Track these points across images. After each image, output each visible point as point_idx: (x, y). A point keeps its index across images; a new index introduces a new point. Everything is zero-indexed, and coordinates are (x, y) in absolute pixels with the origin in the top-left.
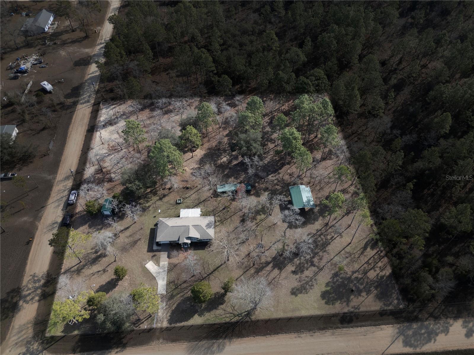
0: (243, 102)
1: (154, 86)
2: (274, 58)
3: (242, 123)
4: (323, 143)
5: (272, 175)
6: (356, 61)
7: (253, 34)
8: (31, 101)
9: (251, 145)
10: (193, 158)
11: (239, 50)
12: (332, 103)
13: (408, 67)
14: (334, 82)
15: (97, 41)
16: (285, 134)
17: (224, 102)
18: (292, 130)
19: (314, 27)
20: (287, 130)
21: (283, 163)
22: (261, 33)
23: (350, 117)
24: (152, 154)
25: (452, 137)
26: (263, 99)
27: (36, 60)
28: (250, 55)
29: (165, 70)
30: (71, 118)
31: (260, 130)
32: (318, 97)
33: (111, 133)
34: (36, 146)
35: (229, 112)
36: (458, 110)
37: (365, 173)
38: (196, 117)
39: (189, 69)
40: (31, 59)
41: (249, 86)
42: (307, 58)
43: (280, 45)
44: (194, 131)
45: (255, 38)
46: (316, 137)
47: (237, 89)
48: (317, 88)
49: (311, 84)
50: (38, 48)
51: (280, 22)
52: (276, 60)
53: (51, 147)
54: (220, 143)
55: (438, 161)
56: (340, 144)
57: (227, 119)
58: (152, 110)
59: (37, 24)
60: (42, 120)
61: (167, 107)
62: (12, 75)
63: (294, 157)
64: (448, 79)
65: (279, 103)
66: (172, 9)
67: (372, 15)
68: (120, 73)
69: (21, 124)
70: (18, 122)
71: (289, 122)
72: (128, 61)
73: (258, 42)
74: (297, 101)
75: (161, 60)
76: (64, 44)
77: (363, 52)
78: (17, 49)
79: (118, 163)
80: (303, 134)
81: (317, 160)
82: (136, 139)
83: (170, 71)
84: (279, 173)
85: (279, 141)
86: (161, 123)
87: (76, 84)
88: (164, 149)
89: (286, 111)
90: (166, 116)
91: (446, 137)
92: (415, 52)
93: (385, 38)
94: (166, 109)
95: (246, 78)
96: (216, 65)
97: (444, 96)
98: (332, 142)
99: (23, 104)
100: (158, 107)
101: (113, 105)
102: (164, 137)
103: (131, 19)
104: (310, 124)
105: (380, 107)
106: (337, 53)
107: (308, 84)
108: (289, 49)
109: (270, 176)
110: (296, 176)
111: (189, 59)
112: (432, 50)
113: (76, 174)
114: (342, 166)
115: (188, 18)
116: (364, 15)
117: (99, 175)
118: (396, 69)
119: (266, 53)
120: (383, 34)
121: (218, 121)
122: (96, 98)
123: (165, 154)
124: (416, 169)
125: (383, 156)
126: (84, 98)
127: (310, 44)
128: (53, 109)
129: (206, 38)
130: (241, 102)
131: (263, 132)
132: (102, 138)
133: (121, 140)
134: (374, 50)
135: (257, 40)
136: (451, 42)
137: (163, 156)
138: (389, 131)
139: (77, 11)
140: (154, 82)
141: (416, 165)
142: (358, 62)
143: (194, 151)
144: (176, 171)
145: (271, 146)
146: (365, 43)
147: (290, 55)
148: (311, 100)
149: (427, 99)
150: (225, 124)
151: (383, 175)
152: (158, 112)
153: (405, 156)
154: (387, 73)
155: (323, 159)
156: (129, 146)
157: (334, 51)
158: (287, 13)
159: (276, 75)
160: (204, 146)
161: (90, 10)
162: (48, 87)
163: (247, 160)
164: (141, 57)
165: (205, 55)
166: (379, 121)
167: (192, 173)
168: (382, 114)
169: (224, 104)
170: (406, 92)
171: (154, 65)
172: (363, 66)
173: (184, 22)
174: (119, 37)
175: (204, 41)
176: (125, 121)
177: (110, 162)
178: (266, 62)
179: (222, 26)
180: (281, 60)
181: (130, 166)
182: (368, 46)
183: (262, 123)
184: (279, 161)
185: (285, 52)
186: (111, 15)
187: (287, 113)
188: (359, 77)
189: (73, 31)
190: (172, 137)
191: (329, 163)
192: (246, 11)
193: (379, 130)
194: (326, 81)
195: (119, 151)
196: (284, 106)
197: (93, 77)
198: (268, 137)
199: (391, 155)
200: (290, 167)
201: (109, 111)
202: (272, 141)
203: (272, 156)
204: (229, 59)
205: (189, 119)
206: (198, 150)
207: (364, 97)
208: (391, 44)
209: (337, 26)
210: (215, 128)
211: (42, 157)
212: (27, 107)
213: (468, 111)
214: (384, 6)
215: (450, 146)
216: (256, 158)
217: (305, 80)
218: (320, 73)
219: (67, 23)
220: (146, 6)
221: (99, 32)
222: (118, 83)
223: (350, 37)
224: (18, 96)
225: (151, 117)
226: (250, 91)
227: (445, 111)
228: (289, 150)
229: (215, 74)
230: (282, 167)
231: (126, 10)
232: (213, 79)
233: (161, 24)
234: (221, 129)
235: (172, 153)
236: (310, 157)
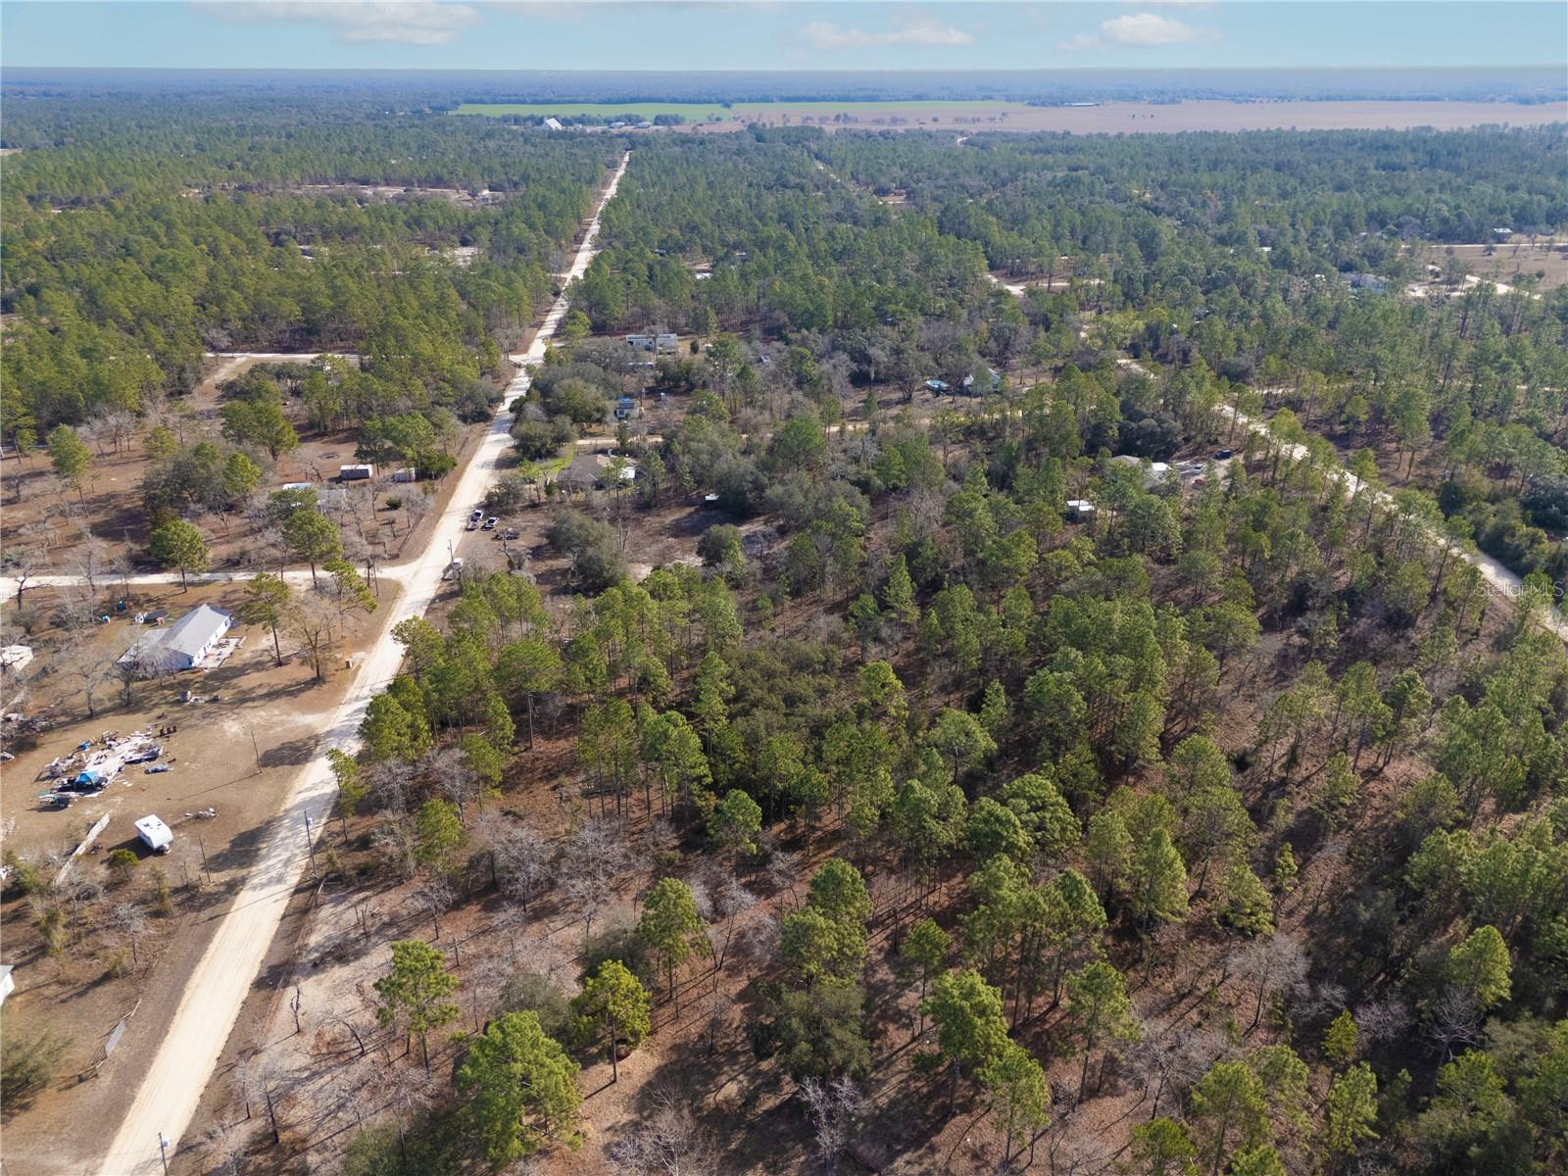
0: (797, 877)
1: (507, 826)
2: (895, 739)
3: (795, 951)
4: (1081, 1030)
5: (907, 1156)
6: (1154, 754)
7: (825, 671)
8: (87, 881)
9: (828, 1035)
10: (615, 1087)
11: (786, 715)
12: (1095, 887)
13: (1323, 775)
14: (1092, 818)
15: (345, 690)
16: (946, 992)
17: (733, 879)
18: (970, 980)
19: (1011, 654)
20: (949, 978)
21: (944, 1106)
22: (850, 667)
23: (1163, 936)
24: (468, 1070)
25: (1527, 1014)
26: (862, 870)
27: (141, 749)
28: (818, 730)
29: (550, 775)
30: (206, 938)
31: (859, 976)
32: (1045, 864)
33: (337, 991)
34: (59, 1044)
35: (751, 912)
36: (1519, 918)
37: (1248, 1152)
38: (637, 931)
39: (626, 772)
40: (127, 747)
41: (818, 825)
42: (996, 740)
43: (910, 702)
44: (628, 980)
45: (833, 683)
46: (1055, 1005)
47: (777, 836)
48: (1039, 834)
49: (1018, 823)
50: (157, 712)
51: (905, 639)
52: (900, 746)
53: (110, 1048)
54: (715, 1024)
55: (1505, 1107)
56: (1143, 1035)
57: (742, 935)
58: (491, 907)
59: (173, 645)
60: (106, 947)
61: (540, 895)
62: (50, 797)
63: (983, 1084)
64: (1461, 814)
65: (918, 882)
66: (588, 603)
67: (1180, 625)
68: (402, 787)
69: (31, 961)
70: (24, 954)
71: (955, 948)
72: (433, 749)
73: (843, 694)
74: (977, 878)
75: (540, 745)
76: (243, 699)
77: (1170, 726)
78: (92, 716)
79: (341, 1107)
80: (1008, 996)
81: (1068, 1096)
82: (421, 1010)
83: (564, 779)
84: (933, 1150)
85: (927, 1019)
86: (514, 954)
87: (251, 821)
88: (514, 1046)
89: (944, 911)
90: (536, 927)
91: (1505, 1012)
92: (1335, 729)
93: (1230, 687)
94: (537, 903)
95: (806, 799)
96: (713, 760)
97: (1462, 869)
98: (1112, 1024)
99: (59, 892)
100: (510, 898)
101: (360, 890)
102: (521, 1002)
103: (460, 629)
104: (1029, 956)
105: (1257, 904)
106: (1090, 728)
107: (1009, 821)
108: (940, 715)
109: (900, 1162)
110: (995, 1162)
111: (627, 742)
112: (1384, 726)
113: (177, 1154)
114: (1160, 1122)
115: (634, 626)
116: (1155, 623)
117: (260, 1158)
118: (1283, 782)
119: (867, 725)
120: (1222, 675)
121: (710, 943)
122: (307, 869)
123: (518, 1068)
124: (1433, 1136)
125: (1303, 1083)
126: (267, 870)
127: (1003, 699)
128: (156, 906)
129: (686, 680)
130: (791, 877)
131: (870, 986)
132: (301, 1011)
133: (367, 1018)
134: (1205, 722)
135: (838, 687)
136: (1438, 703)
137: (509, 1079)
138: (1303, 988)
139: (304, 608)
140: (507, 813)
141: (1426, 1119)
142: (1160, 757)
143: (621, 1058)
144: (550, 1138)
145: (898, 1037)
146: (1173, 702)
147: (944, 732)
148: (1023, 875)
149: (1407, 878)
150: (733, 956)
151: (1318, 1160)
152: (510, 913)
153: (1380, 1082)
154: (1259, 794)
155: (1091, 1092)
156: (391, 1038)
157: (1079, 721)
158: (924, 615)
159: (904, 792)
160: (659, 1037)
161: (343, 607)
162: (158, 833)
163: (813, 1093)
164: (477, 736)
165: (680, 730)
166: (1263, 951)
167: (607, 1148)
168: (1268, 928)
169: (735, 884)
170: (1333, 852)
171: (513, 759)
172: (1176, 769)
173: (619, 637)
174: (417, 679)
175: (678, 691)
176: (393, 948)
177: (312, 1102)
178: (870, 752)
179: (734, 647)
180: (917, 745)
181: (381, 1119)
182: (1186, 710)
183: (863, 950)
184: (930, 1097)
185: (926, 724)
186: (403, 620)
187: (946, 919)
188: (1172, 802)
189: (280, 664)
190: (546, 1003)
191: (1111, 1107)
192: (804, 607)
193: (1270, 986)
194: (1065, 812)
195: (351, 1061)
196: (936, 894)
197: (313, 800)
198: (886, 1002)
199: (1332, 1083)
200: (973, 1124)
201: (343, 912)
202: (903, 1019)
203: (904, 1076)
204: (752, 742)
205: (613, 937)
206: (636, 1054)
207: (1197, 868)
208: (1252, 707)
209: (1080, 653)
210: (699, 968)
211: (70, 1087)
212: (68, 901)
213: (1554, 921)
214: (1210, 600)
215: (1529, 1047)
216: (846, 1086)
217: (998, 809)
218: (1044, 787)
219: (266, 641)
220: (510, 595)
221: (359, 667)
222: (391, 817)
223: (1121, 684)
224: (47, 863)
225: (483, 932)
226: (820, 840)
227: (1478, 922)
228: (965, 1053)
229: (708, 787)
230: (944, 1120)
231: (451, 607)
232: (701, 803)
233: (551, 641)
234: (721, 974)
235: (542, 1066)
236: (1039, 1083)
